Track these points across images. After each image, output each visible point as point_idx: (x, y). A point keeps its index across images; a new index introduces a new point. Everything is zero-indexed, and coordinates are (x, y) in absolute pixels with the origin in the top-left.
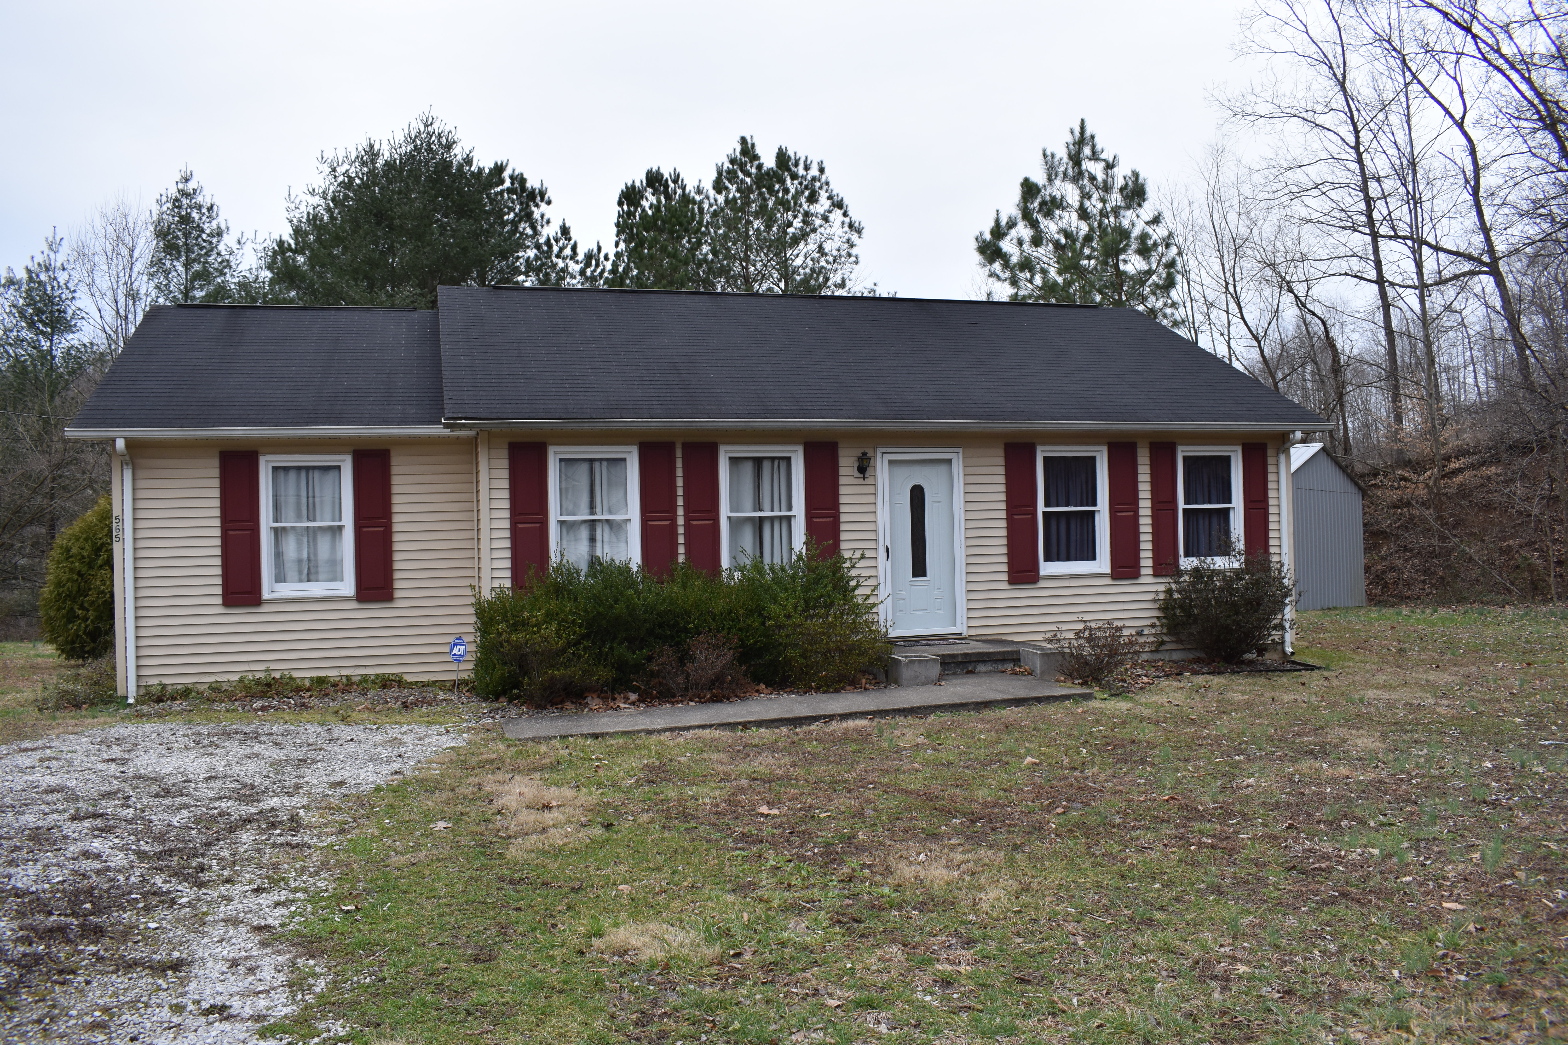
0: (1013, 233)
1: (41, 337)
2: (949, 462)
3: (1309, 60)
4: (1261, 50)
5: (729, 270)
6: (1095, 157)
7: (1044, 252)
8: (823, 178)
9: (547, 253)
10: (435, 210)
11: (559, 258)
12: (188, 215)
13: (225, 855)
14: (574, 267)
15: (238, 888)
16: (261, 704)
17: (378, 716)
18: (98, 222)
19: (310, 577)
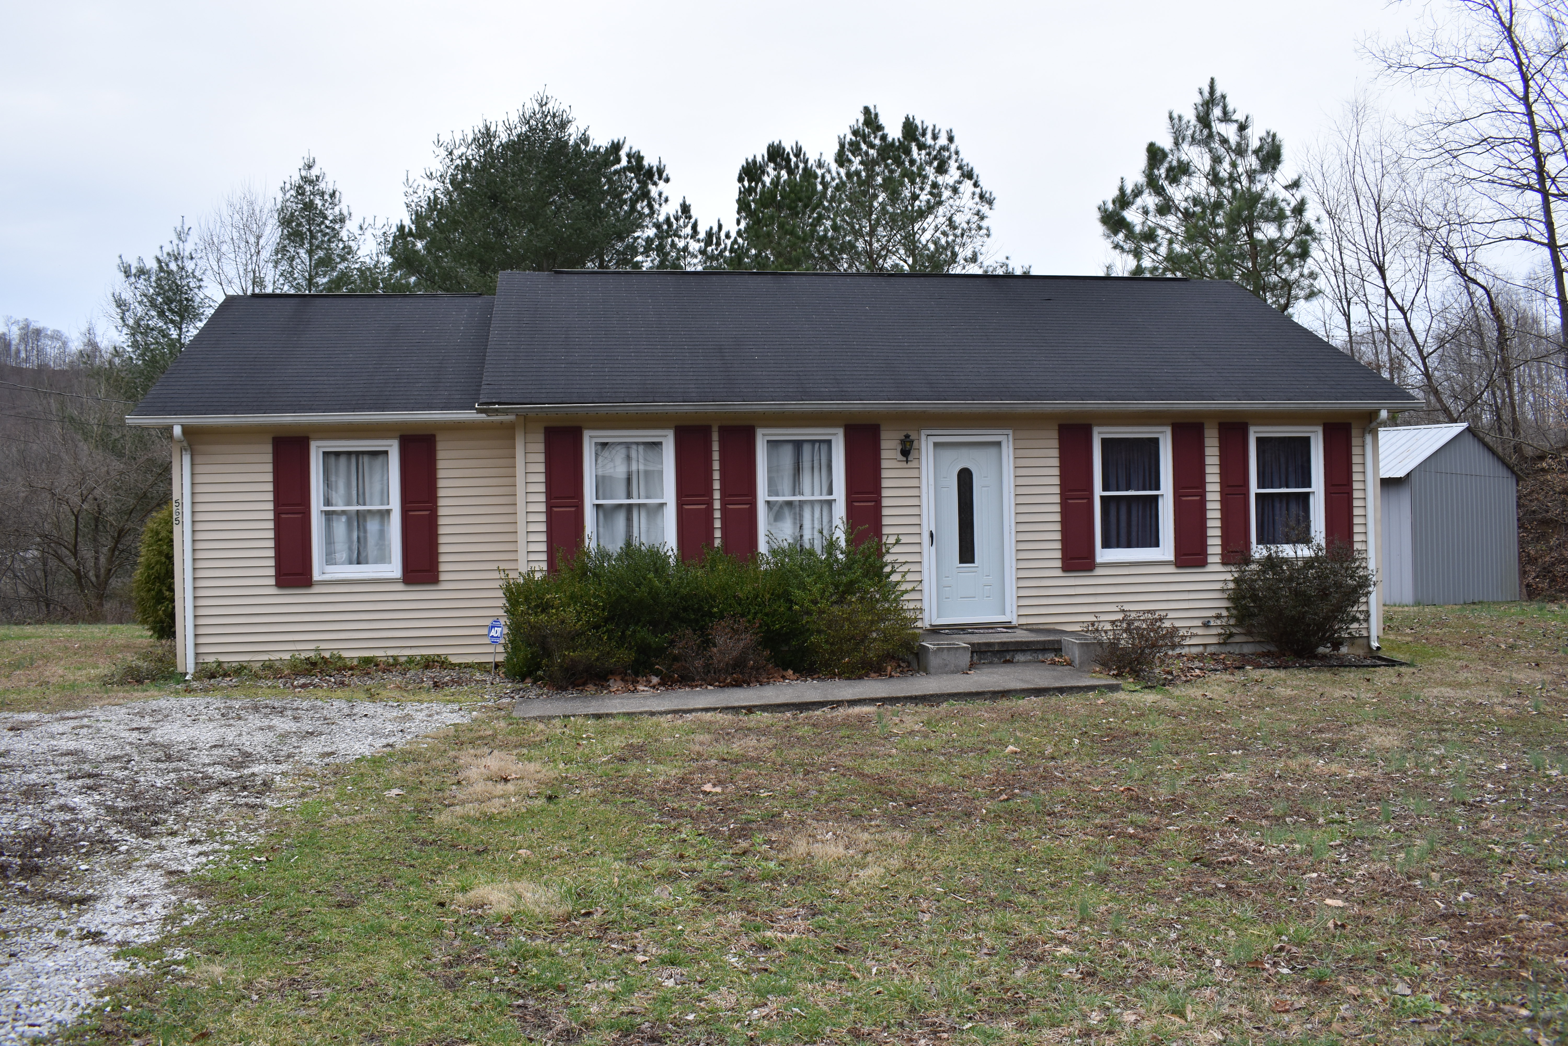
0: (1139, 201)
1: (170, 326)
2: (999, 444)
5: (852, 246)
6: (1226, 117)
7: (1172, 221)
8: (953, 148)
9: (667, 232)
10: (549, 191)
11: (680, 237)
12: (311, 201)
13: (186, 812)
14: (694, 246)
15: (179, 839)
16: (302, 681)
17: (405, 694)
18: (225, 212)
19: (360, 560)
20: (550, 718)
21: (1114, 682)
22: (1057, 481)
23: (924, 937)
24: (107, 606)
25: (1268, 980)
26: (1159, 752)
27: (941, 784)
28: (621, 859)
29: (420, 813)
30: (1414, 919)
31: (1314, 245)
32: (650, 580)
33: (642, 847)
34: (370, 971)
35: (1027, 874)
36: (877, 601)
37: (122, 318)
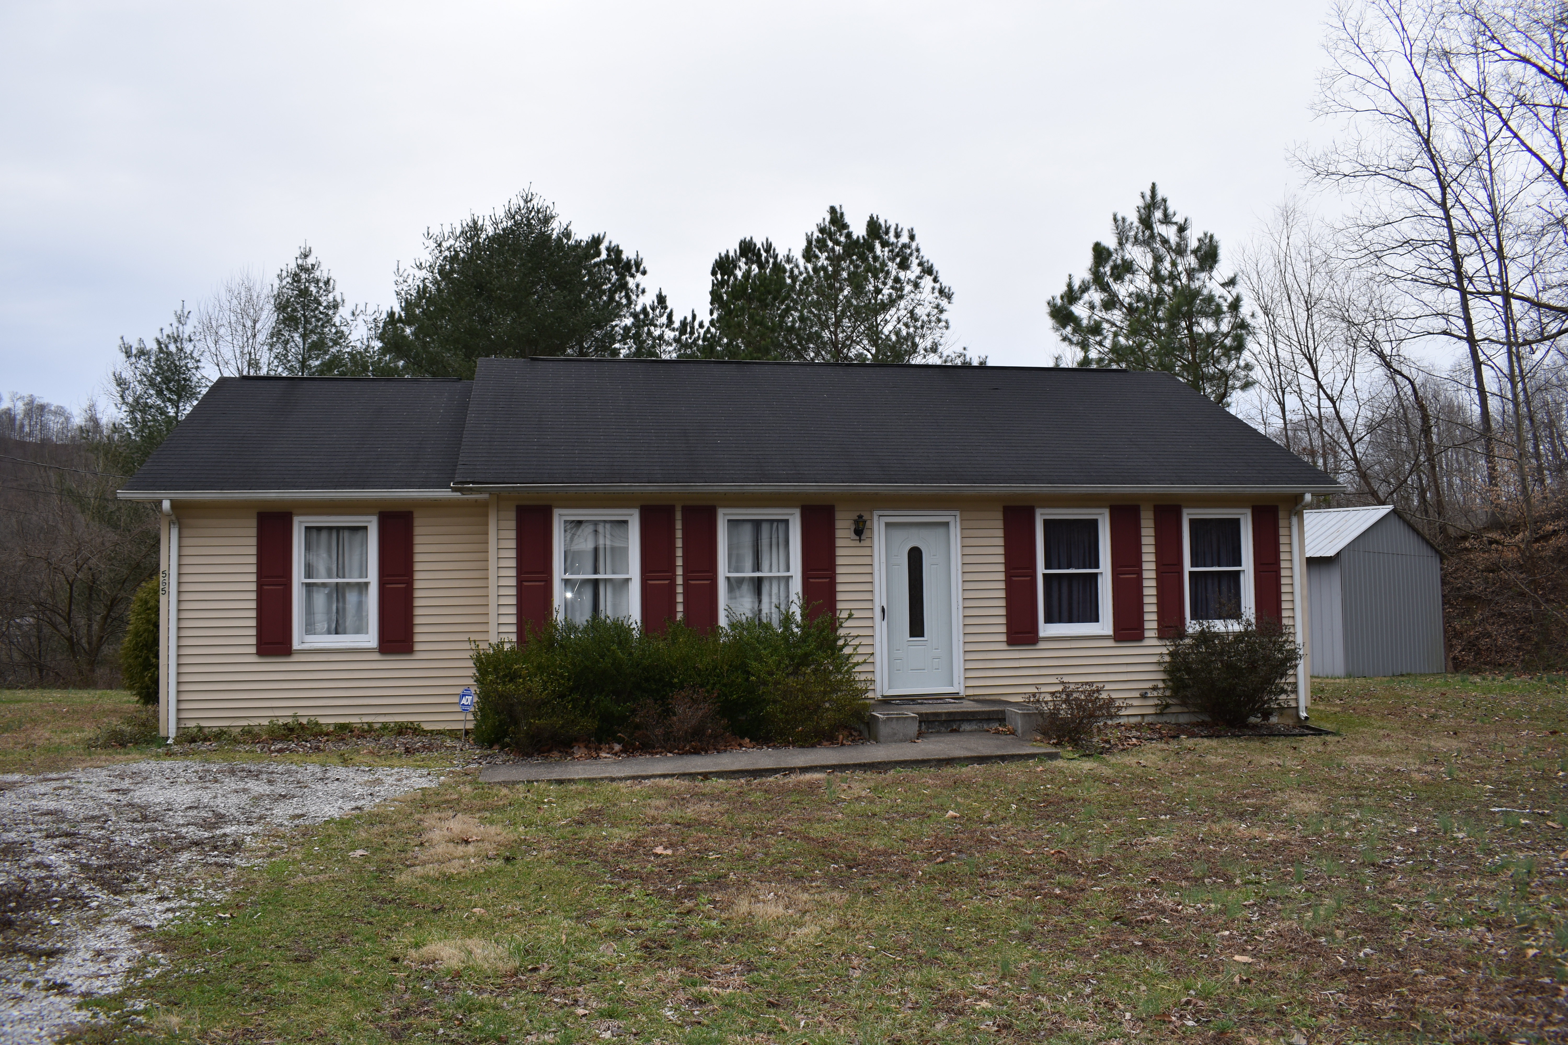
0: (1086, 297)
1: (168, 404)
2: (947, 524)
3: (1391, 118)
4: (1342, 109)
5: (819, 336)
6: (1167, 220)
7: (1117, 315)
8: (914, 245)
9: (643, 321)
10: (532, 282)
11: (656, 326)
12: (307, 288)
13: (157, 870)
14: (669, 335)
15: (148, 896)
16: (279, 746)
17: (377, 759)
18: (224, 296)
19: (338, 629)
20: (514, 783)
21: (1053, 750)
22: (1002, 559)
23: (853, 993)
24: (99, 672)
25: (1173, 1032)
26: (1091, 817)
27: (881, 848)
28: (571, 918)
29: (383, 873)
30: (1316, 974)
31: (1250, 338)
32: (614, 651)
33: (592, 906)
34: (321, 1022)
35: (956, 932)
36: (831, 672)
37: (122, 396)
